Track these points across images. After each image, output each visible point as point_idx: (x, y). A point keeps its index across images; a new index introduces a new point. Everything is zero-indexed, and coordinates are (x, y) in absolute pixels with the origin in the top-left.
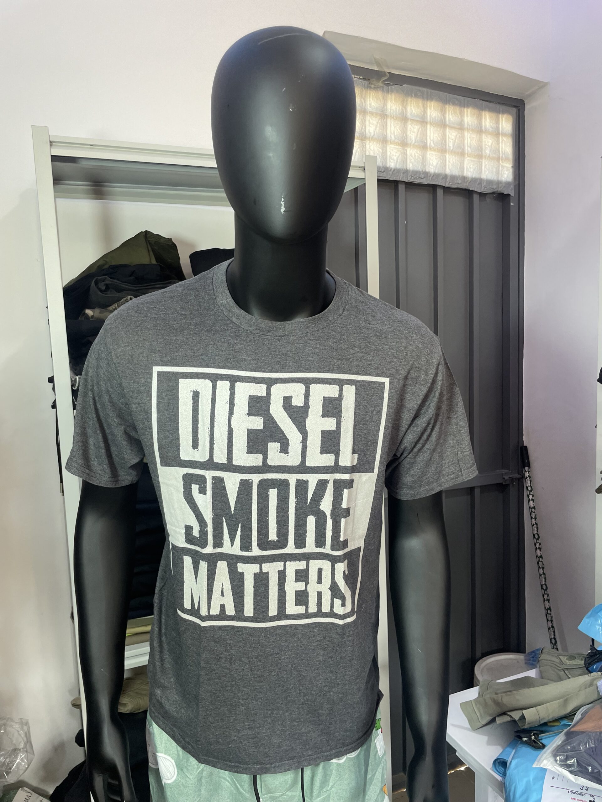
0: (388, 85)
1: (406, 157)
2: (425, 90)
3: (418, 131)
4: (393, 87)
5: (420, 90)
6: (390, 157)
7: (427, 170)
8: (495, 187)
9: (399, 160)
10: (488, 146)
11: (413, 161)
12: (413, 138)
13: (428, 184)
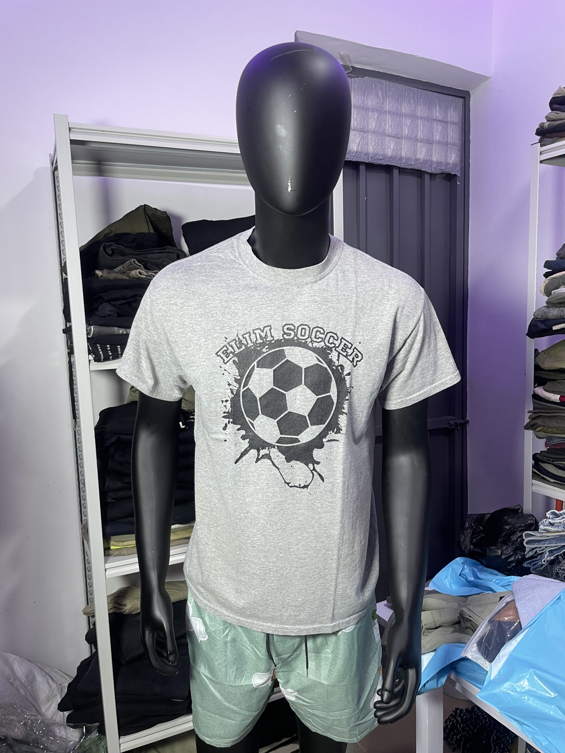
0: (351, 77)
1: (366, 140)
2: (384, 81)
3: (378, 117)
4: (356, 79)
5: (379, 82)
6: (353, 140)
7: (386, 153)
8: (443, 168)
9: (360, 144)
10: (438, 132)
11: (373, 145)
12: (374, 124)
13: (386, 165)
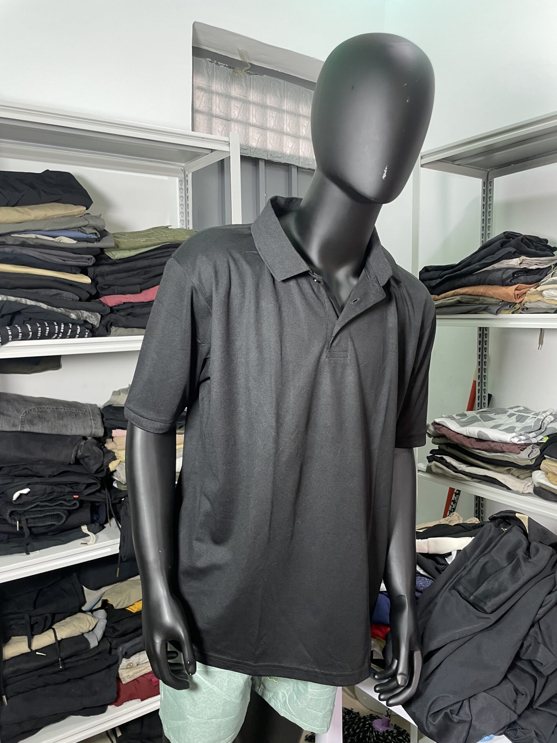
0: (250, 74)
1: (265, 138)
2: (282, 81)
3: (276, 116)
4: (255, 76)
5: (277, 81)
6: (252, 137)
7: (284, 152)
9: (259, 141)
11: (272, 142)
12: (272, 122)
13: (285, 163)
